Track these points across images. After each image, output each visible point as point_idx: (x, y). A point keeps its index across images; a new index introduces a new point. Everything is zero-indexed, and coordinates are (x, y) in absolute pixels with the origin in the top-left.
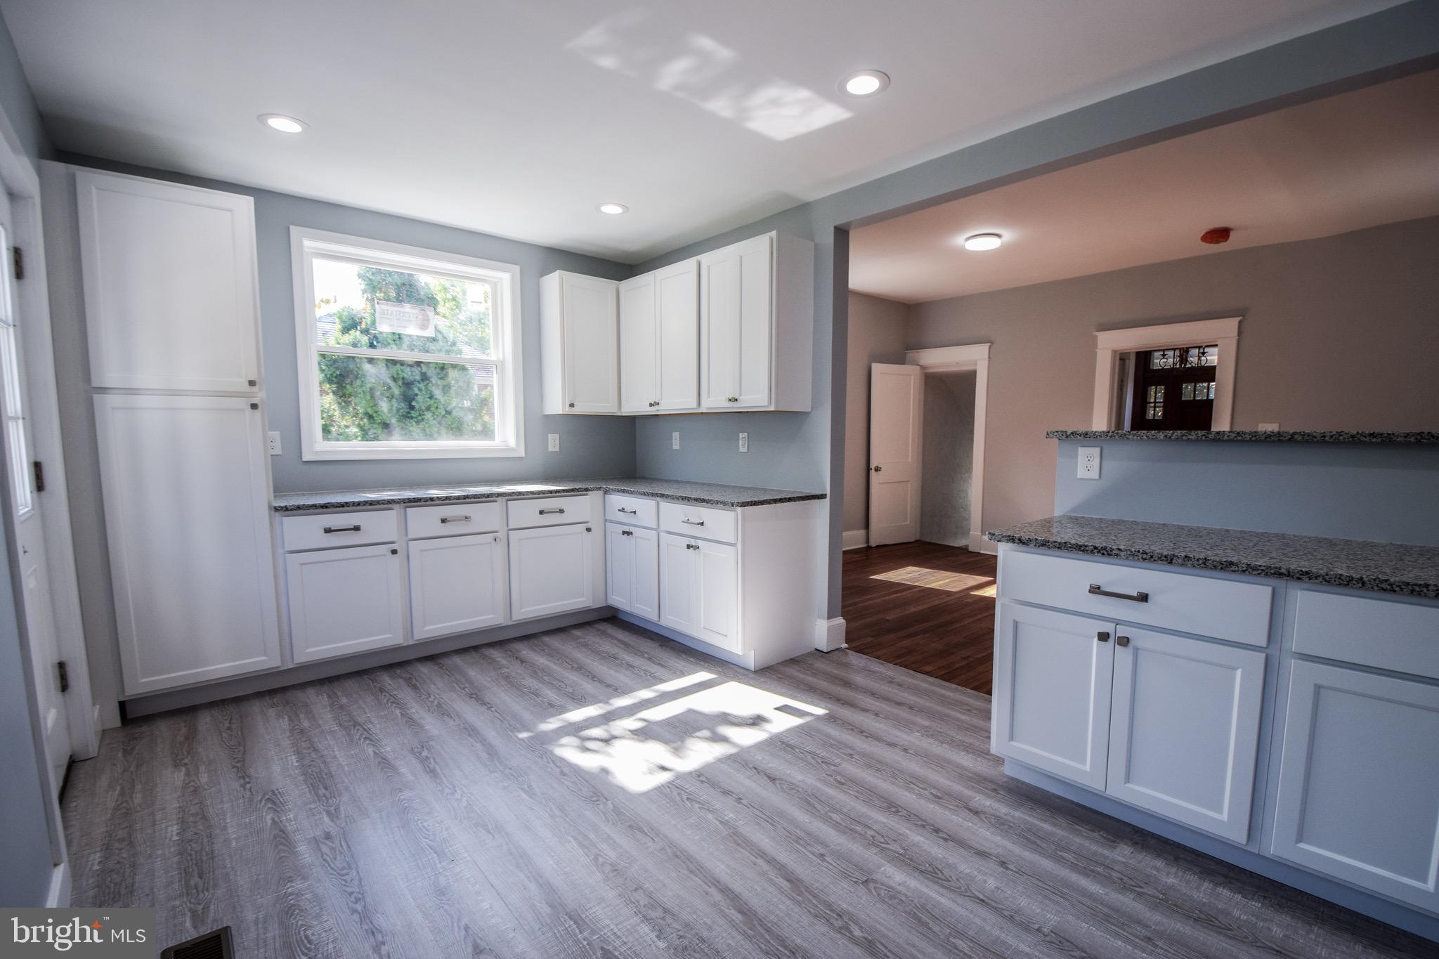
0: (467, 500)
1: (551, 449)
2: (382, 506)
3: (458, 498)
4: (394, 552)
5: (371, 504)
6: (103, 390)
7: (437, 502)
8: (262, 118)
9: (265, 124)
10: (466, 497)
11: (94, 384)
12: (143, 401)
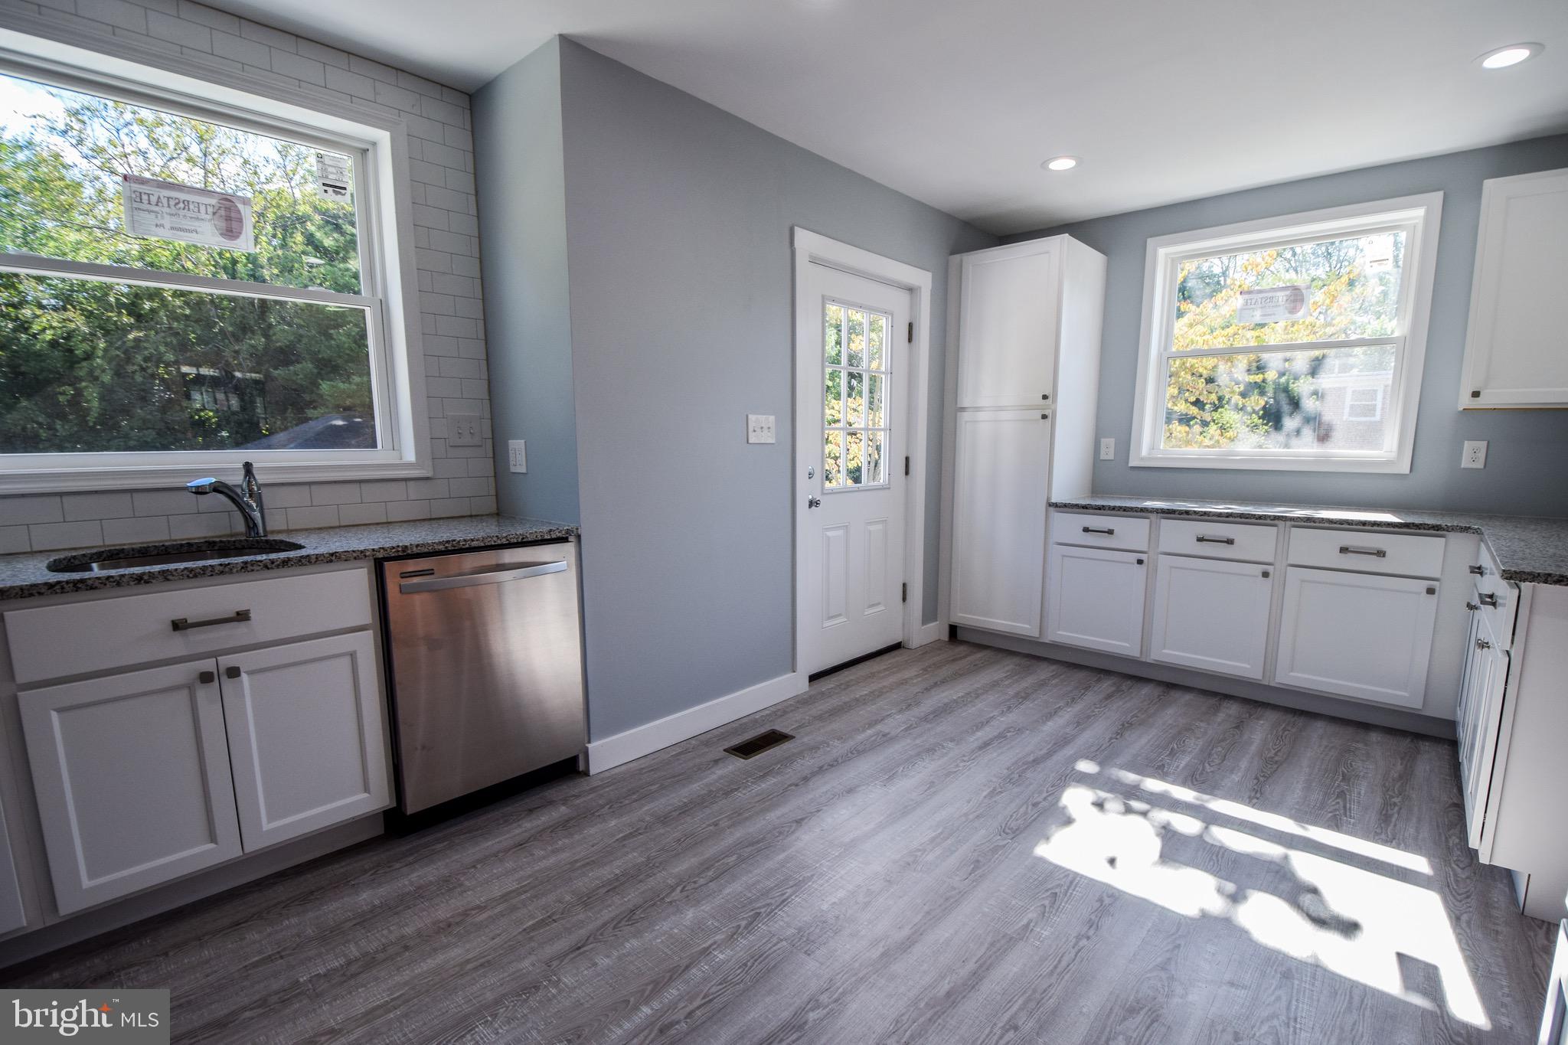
0: (1231, 519)
1: (1466, 463)
2: (1135, 514)
3: (1220, 515)
4: (1140, 562)
5: (1124, 510)
6: (963, 409)
7: (1194, 517)
8: (1044, 165)
9: (1047, 169)
10: (1229, 515)
11: (959, 406)
12: (982, 416)
